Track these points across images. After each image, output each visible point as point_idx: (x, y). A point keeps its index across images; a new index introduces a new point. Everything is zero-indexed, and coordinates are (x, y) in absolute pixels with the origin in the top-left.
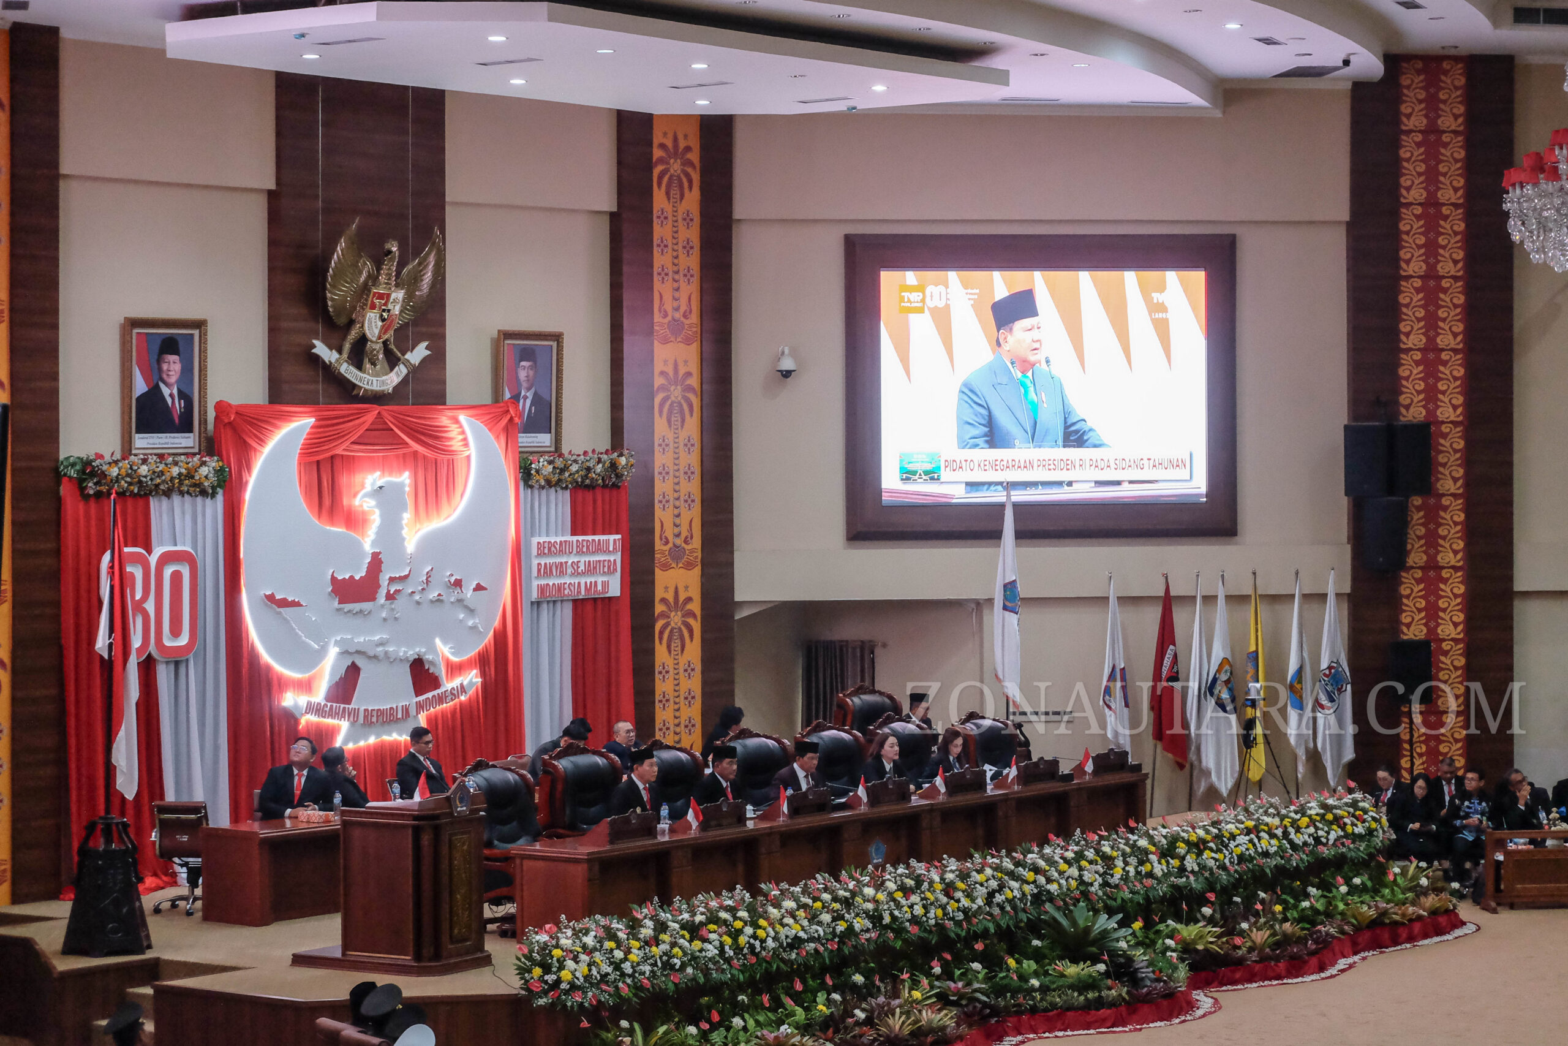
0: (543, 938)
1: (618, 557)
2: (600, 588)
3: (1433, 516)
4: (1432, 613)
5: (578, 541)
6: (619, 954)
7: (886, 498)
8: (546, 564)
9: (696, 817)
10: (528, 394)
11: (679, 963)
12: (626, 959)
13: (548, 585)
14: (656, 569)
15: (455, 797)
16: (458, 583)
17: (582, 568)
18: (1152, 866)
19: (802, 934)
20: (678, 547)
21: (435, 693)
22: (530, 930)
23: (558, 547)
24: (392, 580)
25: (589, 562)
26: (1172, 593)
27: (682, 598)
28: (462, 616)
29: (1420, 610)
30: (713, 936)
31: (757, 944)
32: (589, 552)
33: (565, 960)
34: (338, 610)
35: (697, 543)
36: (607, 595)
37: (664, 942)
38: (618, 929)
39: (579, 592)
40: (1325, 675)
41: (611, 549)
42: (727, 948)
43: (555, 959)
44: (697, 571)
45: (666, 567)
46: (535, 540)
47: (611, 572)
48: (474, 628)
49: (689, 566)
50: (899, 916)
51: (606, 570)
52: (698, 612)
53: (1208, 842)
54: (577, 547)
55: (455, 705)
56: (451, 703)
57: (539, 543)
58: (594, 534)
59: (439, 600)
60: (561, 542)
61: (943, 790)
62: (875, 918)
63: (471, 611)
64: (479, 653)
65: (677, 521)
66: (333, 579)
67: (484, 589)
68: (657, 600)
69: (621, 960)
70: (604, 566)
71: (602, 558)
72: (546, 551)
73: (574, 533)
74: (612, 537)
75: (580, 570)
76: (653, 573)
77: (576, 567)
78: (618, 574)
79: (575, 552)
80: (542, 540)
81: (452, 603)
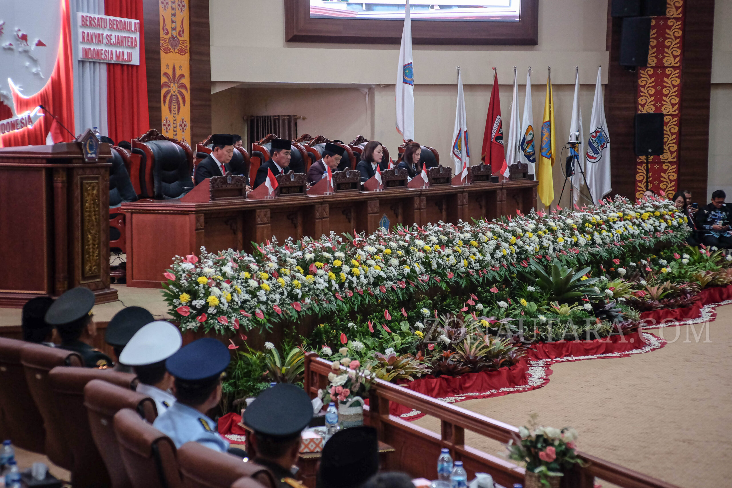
0: (188, 266)
1: (137, 36)
2: (126, 57)
4: (659, 97)
5: (110, 20)
6: (253, 283)
7: (312, 12)
8: (88, 33)
9: (273, 184)
11: (300, 294)
12: (259, 288)
13: (90, 49)
14: (162, 52)
15: (85, 145)
16: (24, 38)
17: (113, 40)
18: (578, 238)
19: (382, 274)
20: (174, 37)
21: (9, 120)
22: (177, 259)
23: (96, 21)
26: (499, 83)
27: (177, 75)
28: (27, 64)
29: (651, 96)
30: (321, 272)
31: (354, 279)
32: (117, 29)
33: (209, 287)
35: (186, 36)
36: (131, 63)
37: (285, 275)
38: (250, 262)
39: (112, 58)
40: (593, 136)
41: (133, 29)
42: (333, 282)
43: (201, 285)
44: (187, 56)
45: (167, 51)
46: (80, 14)
47: (133, 47)
48: (37, 74)
49: (181, 52)
50: (442, 263)
51: (130, 44)
52: (188, 86)
53: (601, 225)
54: (110, 24)
55: (24, 131)
56: (21, 130)
57: (83, 16)
58: (120, 16)
59: (10, 49)
60: (98, 18)
61: (426, 180)
62: (426, 264)
63: (34, 61)
64: (41, 95)
65: (174, 19)
67: (44, 45)
68: (162, 73)
69: (255, 289)
71: (127, 35)
72: (88, 23)
73: (107, 13)
74: (133, 21)
75: (112, 41)
76: (159, 53)
77: (109, 39)
78: (138, 49)
79: (108, 27)
80: (85, 14)
81: (20, 52)
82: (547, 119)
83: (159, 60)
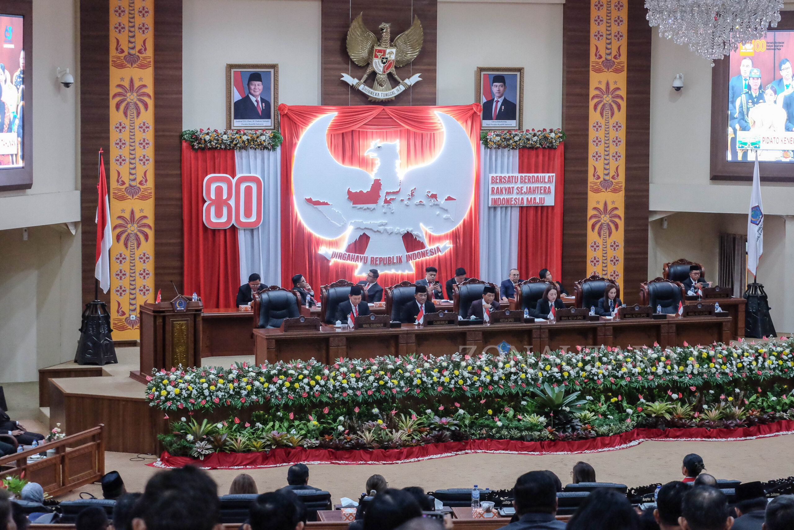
1: (551, 185)
2: (538, 201)
5: (522, 176)
6: (205, 385)
8: (498, 188)
10: (499, 100)
12: (208, 388)
13: (500, 198)
14: (591, 192)
16: (434, 196)
17: (525, 190)
20: (606, 181)
23: (507, 179)
24: (388, 193)
25: (530, 188)
27: (609, 208)
28: (438, 213)
30: (279, 382)
32: (529, 182)
34: (353, 207)
35: (621, 179)
36: (544, 205)
39: (522, 203)
41: (547, 181)
44: (622, 193)
45: (596, 191)
46: (491, 175)
47: (547, 193)
48: (447, 219)
49: (615, 191)
51: (543, 191)
52: (622, 216)
54: (521, 179)
55: (436, 257)
56: (431, 257)
57: (493, 177)
58: (536, 172)
59: (421, 204)
60: (510, 176)
63: (445, 210)
64: (453, 232)
65: (607, 167)
66: (349, 192)
67: (454, 199)
68: (589, 208)
70: (541, 190)
71: (539, 185)
72: (498, 181)
73: (521, 171)
74: (548, 175)
75: (523, 192)
76: (586, 194)
77: (520, 190)
78: (553, 194)
79: (519, 182)
80: (495, 175)
81: (431, 206)
83: (586, 199)
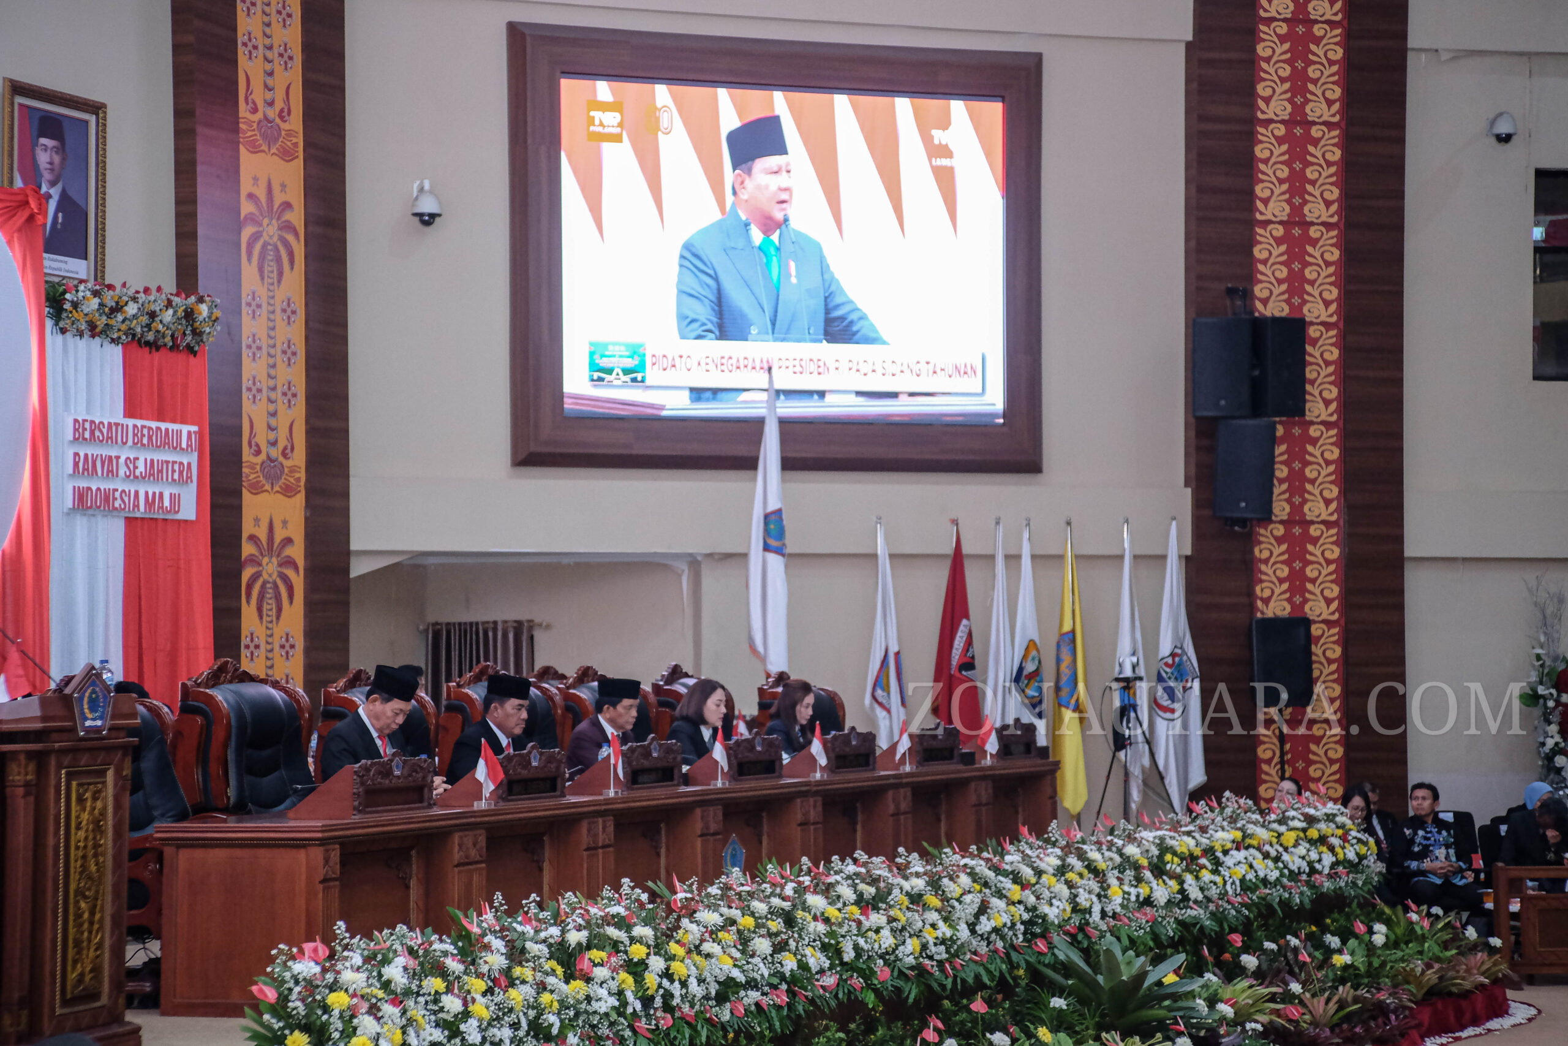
0: (305, 968)
1: (192, 459)
2: (167, 503)
3: (1298, 454)
4: (1297, 583)
5: (135, 426)
6: (452, 1004)
7: (568, 405)
8: (86, 456)
9: (491, 774)
10: (52, 191)
11: (557, 1024)
12: (466, 1015)
13: (89, 489)
14: (244, 491)
15: (81, 699)
17: (141, 468)
18: (1151, 888)
19: (736, 974)
20: (272, 461)
22: (281, 952)
23: (105, 431)
25: (152, 461)
26: (966, 550)
27: (278, 539)
29: (1281, 581)
30: (601, 973)
31: (676, 989)
32: (151, 445)
33: (353, 1016)
35: (299, 457)
36: (180, 516)
37: (524, 982)
38: (445, 954)
39: (136, 506)
40: (1166, 664)
41: (184, 445)
42: (630, 996)
43: (336, 1013)
44: (300, 499)
45: (256, 489)
46: (70, 416)
47: (184, 480)
49: (288, 491)
50: (866, 947)
51: (176, 476)
52: (301, 563)
53: (1197, 858)
54: (135, 435)
57: (76, 421)
58: (160, 419)
60: (110, 423)
61: (823, 761)
62: (832, 950)
65: (273, 422)
68: (245, 535)
69: (456, 1016)
70: (173, 471)
71: (171, 457)
72: (87, 435)
73: (129, 413)
74: (185, 429)
75: (138, 473)
76: (239, 495)
77: (131, 466)
78: (193, 486)
79: (130, 443)
80: (80, 417)
82: (1067, 627)
83: (239, 508)
